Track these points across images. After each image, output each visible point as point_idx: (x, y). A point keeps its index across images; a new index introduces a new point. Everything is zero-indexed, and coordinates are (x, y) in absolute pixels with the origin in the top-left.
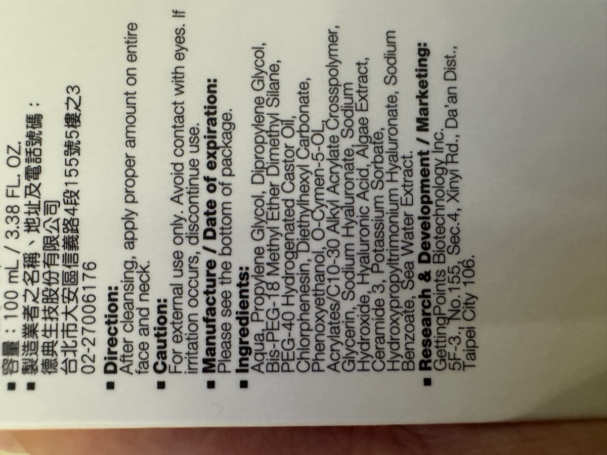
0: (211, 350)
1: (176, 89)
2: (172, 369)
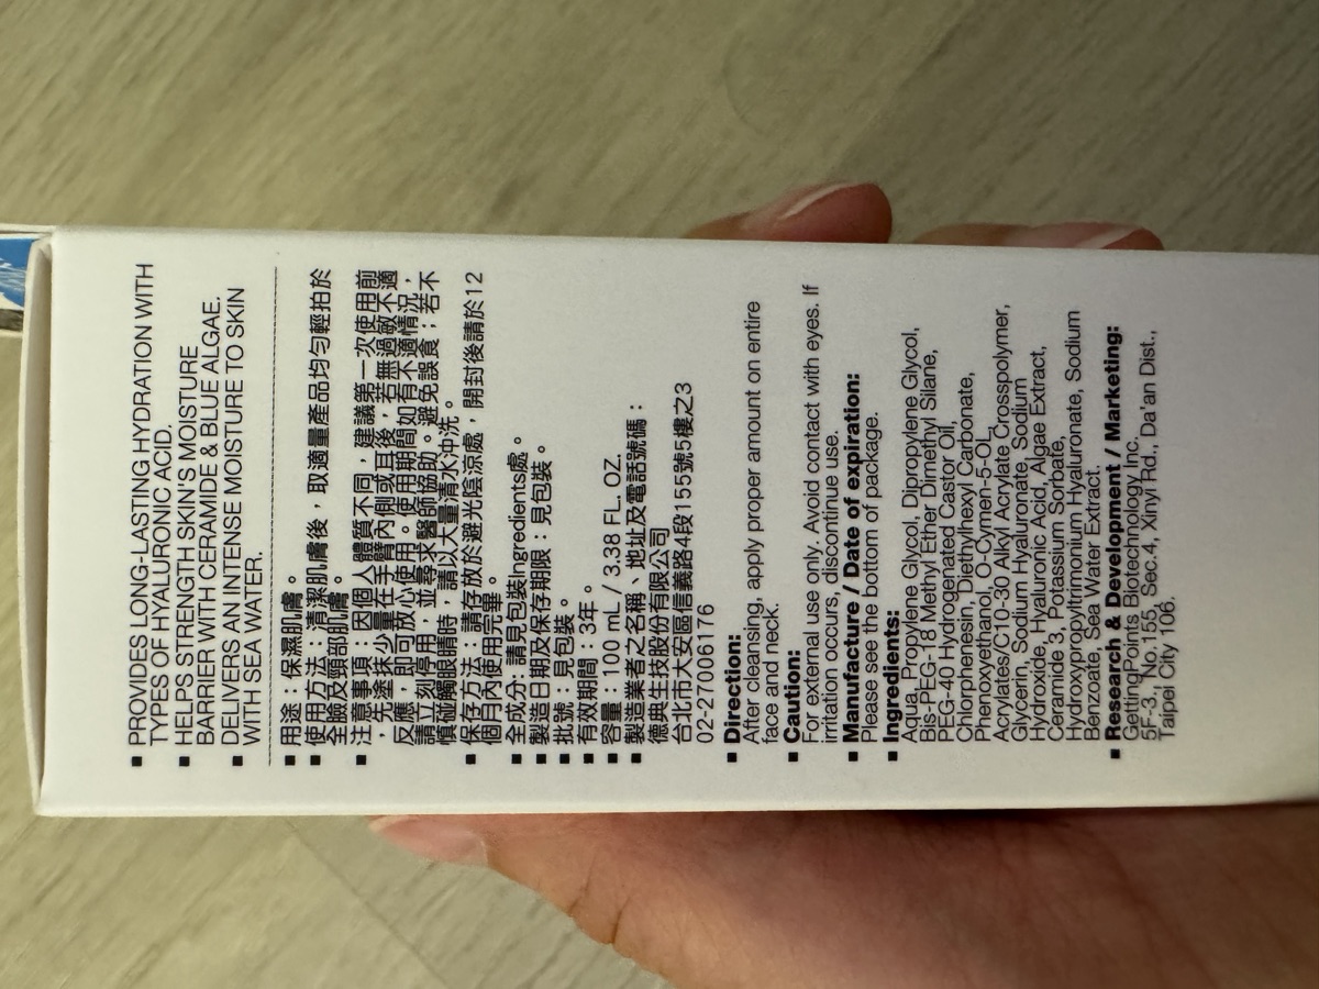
0: (853, 714)
1: (809, 388)
2: (807, 738)
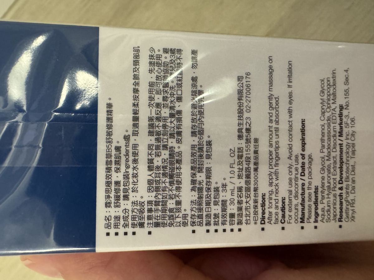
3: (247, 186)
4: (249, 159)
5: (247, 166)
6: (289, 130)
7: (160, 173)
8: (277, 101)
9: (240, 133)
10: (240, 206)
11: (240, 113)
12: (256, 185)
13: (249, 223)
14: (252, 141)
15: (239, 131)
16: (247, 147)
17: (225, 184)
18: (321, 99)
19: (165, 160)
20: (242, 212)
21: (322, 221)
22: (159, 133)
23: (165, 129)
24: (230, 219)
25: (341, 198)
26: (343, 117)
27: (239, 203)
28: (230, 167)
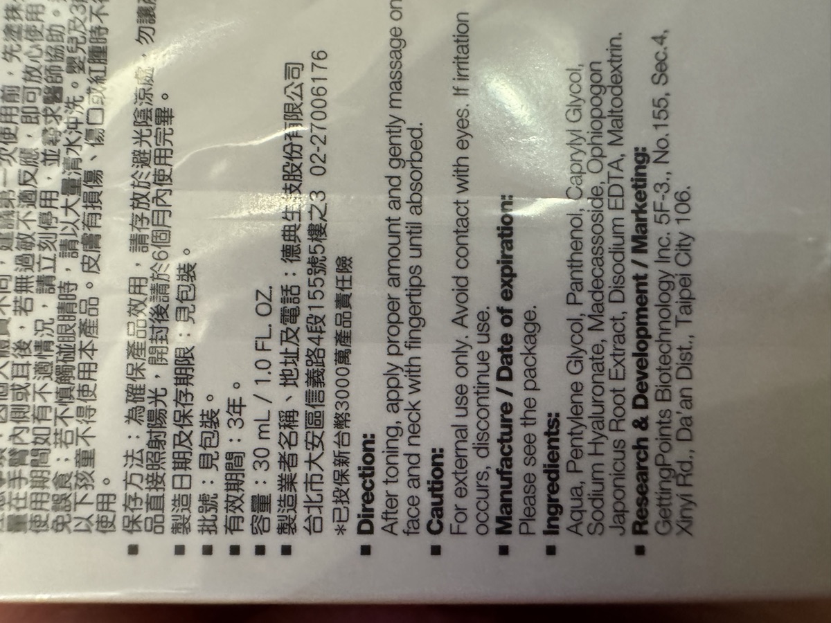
3: (310, 410)
4: (321, 324)
5: (313, 346)
6: (457, 232)
7: (28, 364)
8: (416, 139)
9: (290, 240)
10: (287, 472)
11: (292, 178)
12: (341, 405)
13: (318, 528)
14: (331, 265)
15: (287, 233)
16: (312, 283)
17: (237, 403)
18: (572, 132)
19: (44, 324)
20: (293, 493)
21: (574, 529)
22: (29, 240)
23: (46, 228)
24: (256, 513)
25: (642, 456)
26: (649, 189)
27: (285, 462)
28: (257, 349)
